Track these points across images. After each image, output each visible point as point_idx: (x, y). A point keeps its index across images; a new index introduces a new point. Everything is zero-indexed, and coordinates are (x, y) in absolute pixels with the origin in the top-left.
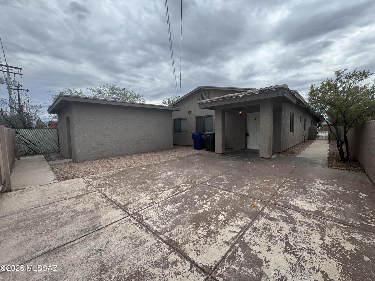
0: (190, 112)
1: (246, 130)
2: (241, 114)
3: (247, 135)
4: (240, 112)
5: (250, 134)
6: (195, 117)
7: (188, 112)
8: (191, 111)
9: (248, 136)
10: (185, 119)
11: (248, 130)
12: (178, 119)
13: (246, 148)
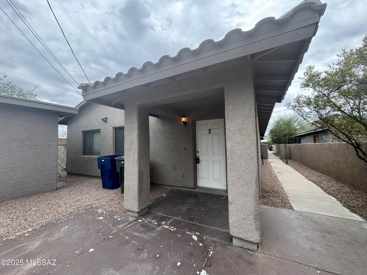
0: (105, 120)
1: (195, 151)
2: (185, 123)
3: (197, 161)
4: (184, 119)
5: (201, 158)
6: (114, 128)
7: (103, 120)
8: (106, 118)
9: (199, 163)
10: (98, 131)
11: (198, 152)
12: (89, 132)
13: (196, 186)
